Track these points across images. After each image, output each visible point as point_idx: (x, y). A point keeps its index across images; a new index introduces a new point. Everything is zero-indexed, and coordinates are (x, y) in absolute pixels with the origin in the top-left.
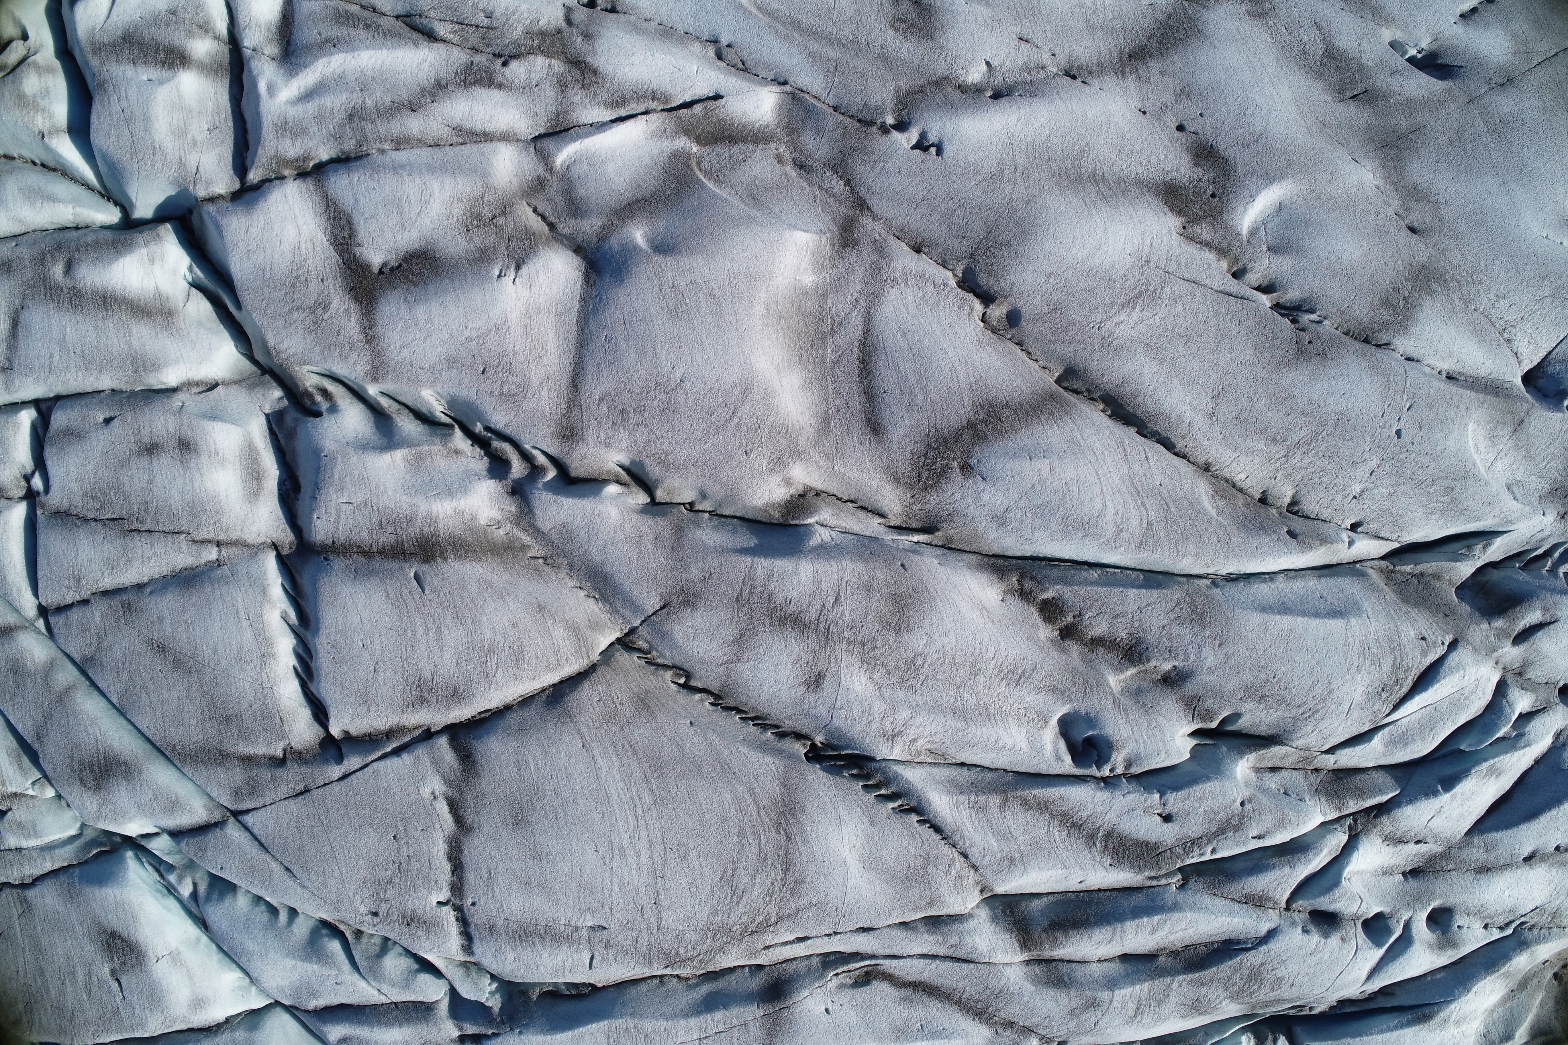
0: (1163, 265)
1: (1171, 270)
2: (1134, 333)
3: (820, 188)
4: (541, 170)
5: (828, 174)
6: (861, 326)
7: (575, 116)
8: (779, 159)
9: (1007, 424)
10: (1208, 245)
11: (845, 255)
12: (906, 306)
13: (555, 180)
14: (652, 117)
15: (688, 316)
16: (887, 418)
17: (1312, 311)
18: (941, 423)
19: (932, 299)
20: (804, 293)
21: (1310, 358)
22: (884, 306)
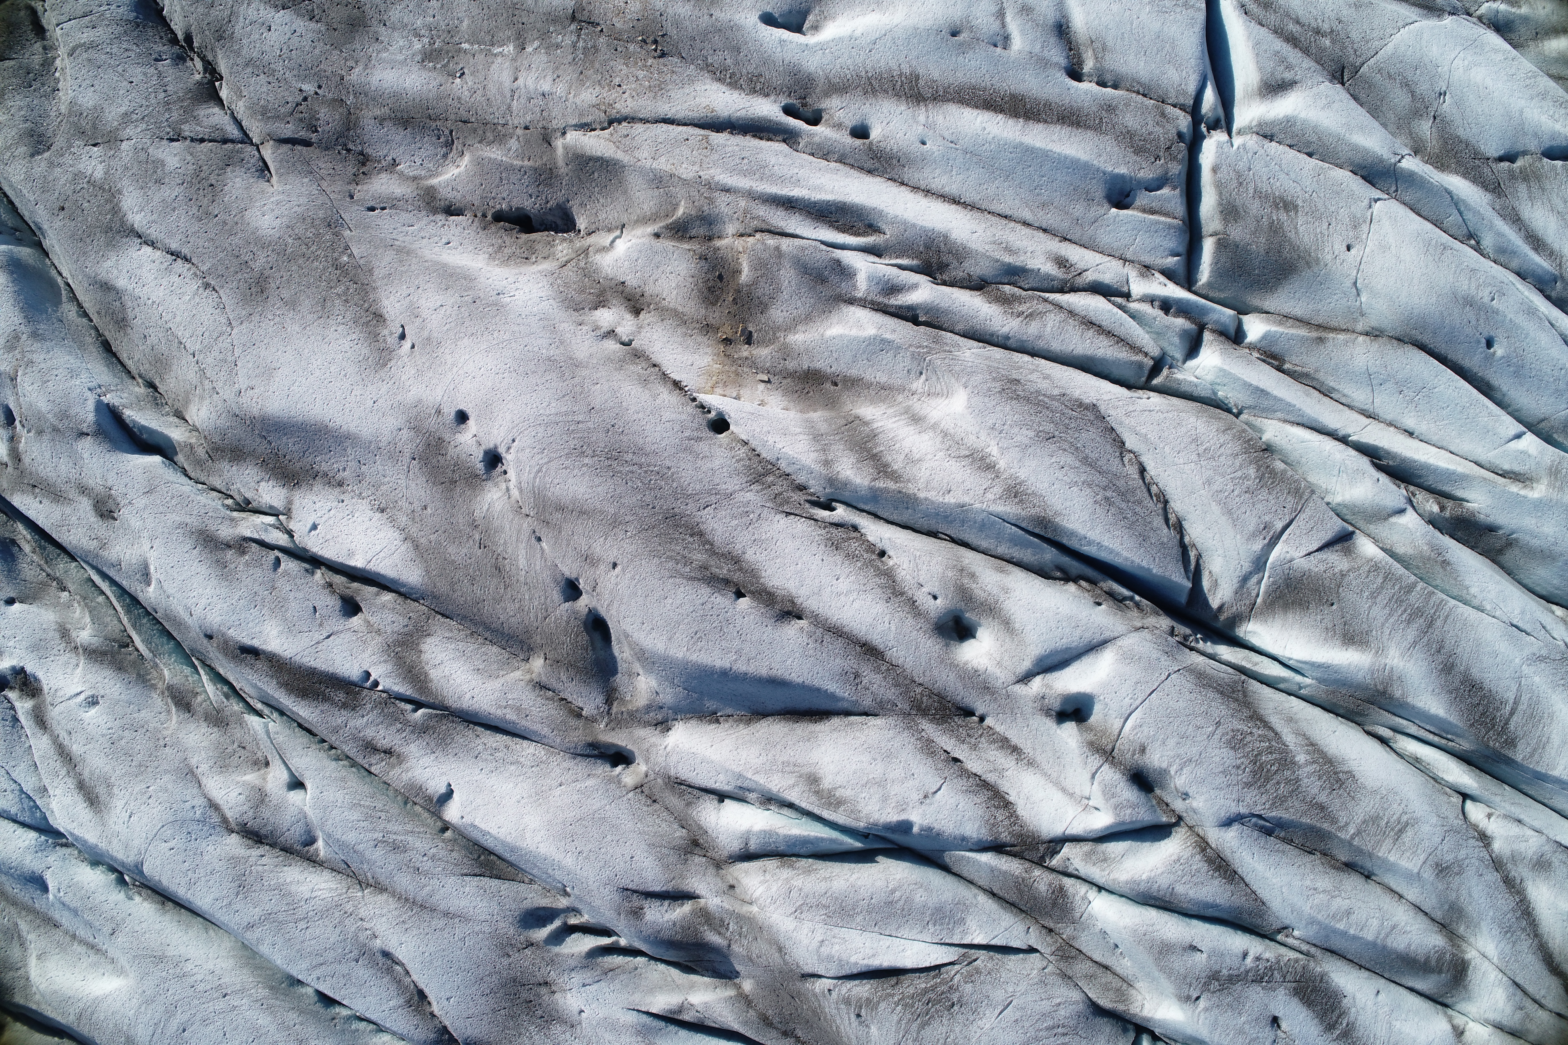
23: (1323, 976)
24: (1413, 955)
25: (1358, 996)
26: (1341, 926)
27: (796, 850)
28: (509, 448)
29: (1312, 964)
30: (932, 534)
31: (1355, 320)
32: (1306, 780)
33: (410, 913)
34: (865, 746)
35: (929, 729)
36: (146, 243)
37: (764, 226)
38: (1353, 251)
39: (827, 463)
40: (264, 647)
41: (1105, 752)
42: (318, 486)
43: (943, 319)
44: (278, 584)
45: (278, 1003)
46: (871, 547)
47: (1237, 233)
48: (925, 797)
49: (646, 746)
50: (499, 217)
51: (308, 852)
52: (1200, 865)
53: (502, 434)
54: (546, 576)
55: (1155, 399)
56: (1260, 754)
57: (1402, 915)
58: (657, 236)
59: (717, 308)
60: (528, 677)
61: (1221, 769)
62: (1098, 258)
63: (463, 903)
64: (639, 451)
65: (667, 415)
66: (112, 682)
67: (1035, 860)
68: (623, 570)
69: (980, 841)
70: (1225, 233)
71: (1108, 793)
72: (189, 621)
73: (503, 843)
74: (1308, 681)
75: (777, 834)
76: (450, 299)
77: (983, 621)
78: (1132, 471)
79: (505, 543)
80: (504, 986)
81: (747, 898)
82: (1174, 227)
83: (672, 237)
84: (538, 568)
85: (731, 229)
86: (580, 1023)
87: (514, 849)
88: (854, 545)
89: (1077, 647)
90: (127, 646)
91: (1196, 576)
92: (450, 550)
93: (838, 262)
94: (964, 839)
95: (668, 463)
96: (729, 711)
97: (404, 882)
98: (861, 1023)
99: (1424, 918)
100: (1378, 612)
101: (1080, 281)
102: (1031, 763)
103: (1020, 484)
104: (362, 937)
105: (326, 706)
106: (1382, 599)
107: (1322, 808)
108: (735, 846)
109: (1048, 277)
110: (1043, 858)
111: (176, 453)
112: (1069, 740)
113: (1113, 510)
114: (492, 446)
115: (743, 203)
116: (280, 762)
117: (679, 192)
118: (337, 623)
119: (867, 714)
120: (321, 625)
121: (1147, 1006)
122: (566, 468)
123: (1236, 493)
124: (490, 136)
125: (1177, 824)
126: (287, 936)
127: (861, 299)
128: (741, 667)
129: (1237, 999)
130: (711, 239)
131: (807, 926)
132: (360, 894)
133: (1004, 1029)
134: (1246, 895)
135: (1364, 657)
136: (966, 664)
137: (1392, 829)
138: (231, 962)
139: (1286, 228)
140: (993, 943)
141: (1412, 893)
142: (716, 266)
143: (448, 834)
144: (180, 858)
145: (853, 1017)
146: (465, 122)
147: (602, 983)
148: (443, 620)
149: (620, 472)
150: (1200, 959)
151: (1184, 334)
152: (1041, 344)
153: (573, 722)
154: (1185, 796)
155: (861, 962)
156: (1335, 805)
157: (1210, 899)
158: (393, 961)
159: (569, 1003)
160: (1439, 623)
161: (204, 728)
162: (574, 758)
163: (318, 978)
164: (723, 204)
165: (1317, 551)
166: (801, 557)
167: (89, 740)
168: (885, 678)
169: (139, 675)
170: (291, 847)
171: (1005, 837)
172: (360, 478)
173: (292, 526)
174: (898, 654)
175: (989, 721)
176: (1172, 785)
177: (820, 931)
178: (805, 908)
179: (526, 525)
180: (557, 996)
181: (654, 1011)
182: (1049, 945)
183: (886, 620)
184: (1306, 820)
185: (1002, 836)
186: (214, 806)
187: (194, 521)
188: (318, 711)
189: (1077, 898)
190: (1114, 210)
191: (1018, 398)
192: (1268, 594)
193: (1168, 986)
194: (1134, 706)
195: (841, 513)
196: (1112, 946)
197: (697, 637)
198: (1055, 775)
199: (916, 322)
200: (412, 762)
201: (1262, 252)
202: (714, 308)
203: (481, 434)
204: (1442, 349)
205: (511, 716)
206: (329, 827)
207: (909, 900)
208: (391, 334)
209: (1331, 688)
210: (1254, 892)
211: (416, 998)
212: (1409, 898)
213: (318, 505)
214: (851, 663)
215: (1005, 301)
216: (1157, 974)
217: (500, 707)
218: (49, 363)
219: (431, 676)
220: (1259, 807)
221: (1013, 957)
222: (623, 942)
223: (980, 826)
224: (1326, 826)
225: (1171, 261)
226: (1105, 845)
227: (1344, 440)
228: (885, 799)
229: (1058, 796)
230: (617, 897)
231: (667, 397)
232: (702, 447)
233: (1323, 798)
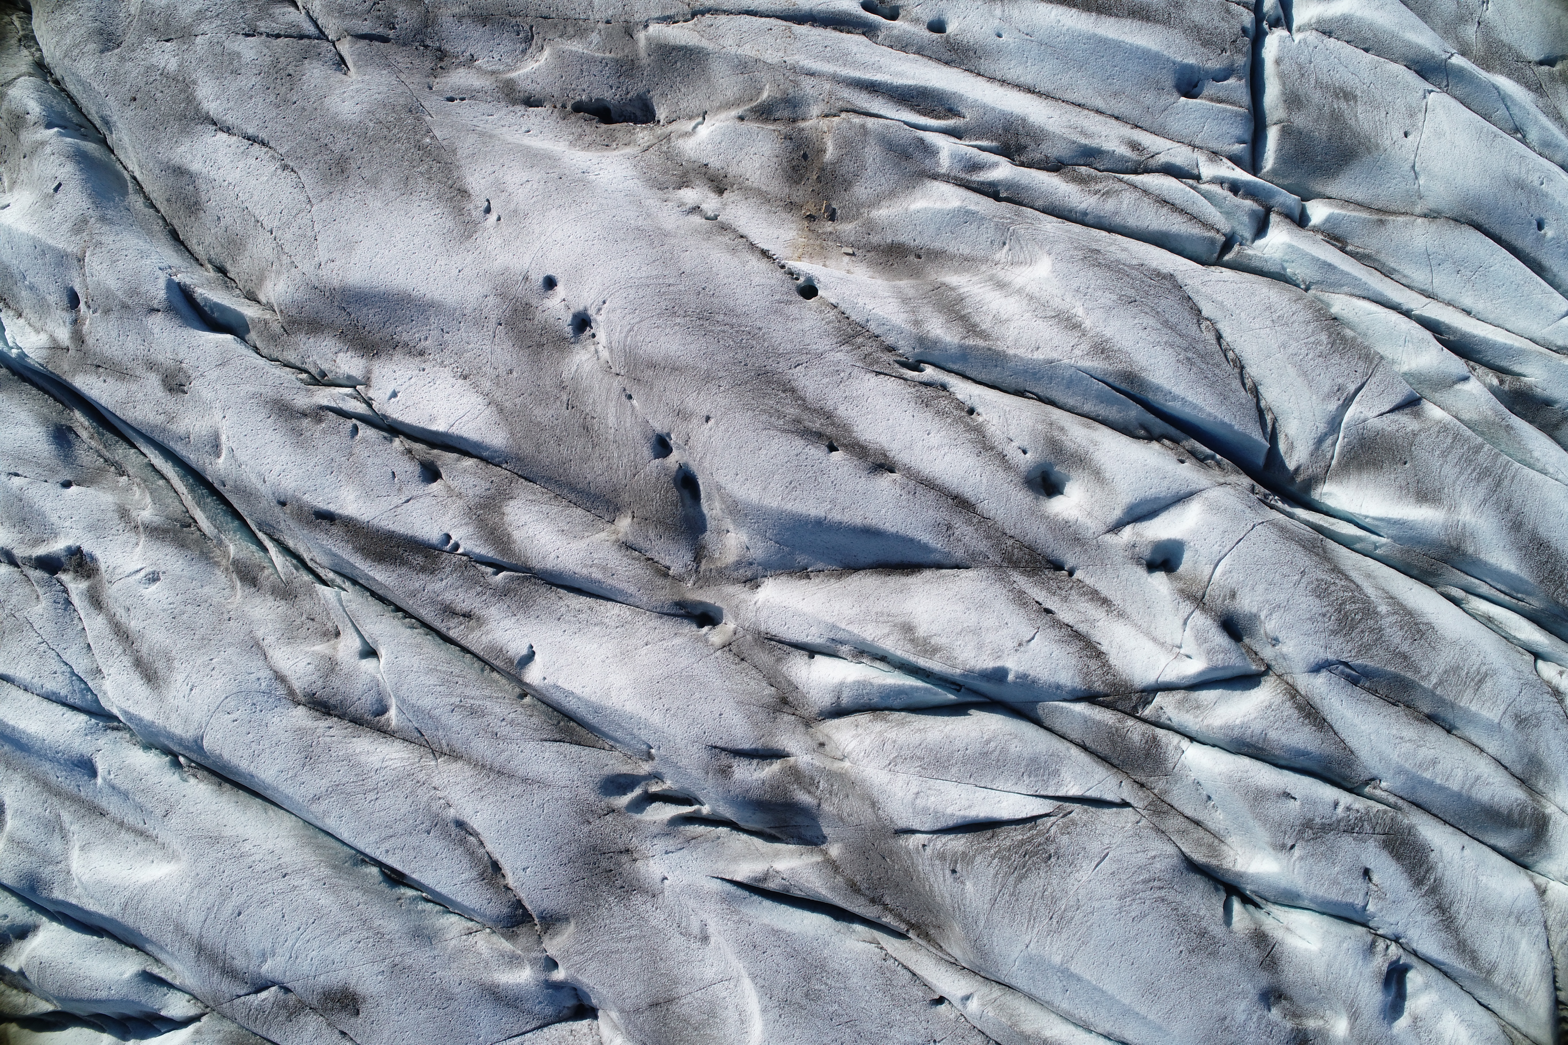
23: (1410, 829)
24: (1497, 807)
25: (1445, 849)
26: (1427, 775)
27: (890, 702)
28: (599, 310)
29: (1400, 816)
30: (1020, 393)
31: (1414, 203)
32: (1388, 630)
33: (487, 780)
34: (958, 597)
35: (1021, 581)
36: (221, 129)
37: (849, 106)
38: (1410, 138)
39: (917, 323)
40: (340, 512)
41: (1196, 599)
42: (398, 356)
43: (1023, 196)
44: (356, 451)
45: (341, 881)
46: (960, 405)
47: (1300, 120)
48: (1020, 645)
49: (735, 602)
50: (578, 108)
51: (378, 722)
52: (1292, 711)
53: (592, 297)
54: (636, 433)
55: (1227, 273)
56: (1344, 603)
57: (1484, 768)
58: (741, 118)
59: (801, 187)
60: (614, 537)
61: (1308, 616)
62: (1168, 144)
63: (542, 769)
64: (730, 312)
65: (756, 280)
66: (174, 559)
67: (1128, 710)
68: (717, 423)
69: (1074, 690)
70: (1289, 121)
71: (1201, 638)
72: (262, 488)
73: (587, 703)
74: (1384, 540)
75: (871, 684)
76: (536, 175)
77: (1072, 474)
78: (1210, 337)
79: (594, 402)
80: (583, 854)
81: (839, 754)
82: (1241, 115)
83: (757, 120)
84: (628, 425)
85: (815, 110)
86: (662, 892)
87: (597, 710)
88: (943, 403)
89: (1165, 498)
90: (189, 526)
91: (1273, 438)
92: (536, 412)
93: (922, 141)
94: (1058, 687)
95: (759, 324)
96: (820, 566)
97: (481, 747)
98: (955, 879)
99: (1505, 772)
100: (1449, 471)
101: (1153, 163)
102: (1121, 615)
103: (1106, 341)
104: (435, 807)
105: (404, 570)
106: (1453, 458)
107: (1405, 657)
108: (826, 701)
109: (1122, 159)
110: (1135, 708)
111: (248, 331)
112: (1161, 587)
113: (1194, 369)
114: (581, 308)
115: (827, 86)
116: (352, 630)
117: (764, 76)
118: (417, 488)
119: (957, 567)
120: (399, 490)
121: (1239, 860)
122: (658, 327)
123: (1310, 356)
124: (571, 30)
125: (1265, 673)
126: (356, 808)
127: (944, 175)
128: (836, 516)
129: (1330, 849)
130: (794, 121)
131: (901, 778)
132: (433, 763)
133: (1101, 882)
134: (1335, 743)
135: (1437, 514)
136: (1056, 515)
137: (1473, 680)
138: (292, 842)
139: (1346, 116)
140: (1088, 794)
141: (1492, 747)
142: (800, 145)
143: (528, 700)
144: (244, 730)
145: (948, 872)
146: (545, 18)
147: (685, 851)
148: (526, 483)
149: (712, 331)
150: (1293, 806)
151: (1253, 214)
152: (1118, 220)
153: (660, 581)
154: (1275, 641)
155: (958, 813)
156: (1417, 655)
157: (1301, 746)
158: (467, 832)
159: (651, 870)
160: (1506, 482)
161: (270, 602)
162: (661, 618)
163: (387, 851)
164: (808, 86)
165: (1389, 412)
166: (892, 413)
167: (149, 615)
168: (977, 530)
169: (202, 553)
170: (361, 718)
171: (1098, 686)
172: (442, 346)
173: (371, 393)
174: (989, 506)
175: (1078, 575)
176: (1262, 632)
177: (915, 783)
178: (899, 760)
179: (616, 384)
180: (639, 864)
181: (738, 878)
182: (1141, 799)
183: (978, 472)
184: (1390, 668)
185: (1096, 685)
186: (280, 678)
187: (269, 392)
188: (395, 575)
189: (1170, 748)
190: (1183, 99)
191: (1099, 265)
192: (1343, 455)
193: (1263, 835)
194: (1223, 553)
195: (930, 372)
196: (1205, 798)
197: (791, 486)
198: (1145, 625)
199: (996, 197)
200: (492, 625)
201: (1325, 139)
202: (798, 187)
203: (570, 298)
204: (1497, 229)
205: (597, 575)
206: (403, 692)
207: (1004, 751)
208: (476, 208)
209: (1406, 547)
210: (1343, 741)
211: (490, 870)
212: (1490, 751)
213: (398, 373)
214: (943, 515)
215: (1082, 181)
216: (1251, 823)
217: (586, 566)
218: (118, 245)
219: (515, 537)
220: (1346, 655)
221: (1106, 811)
222: (706, 810)
223: (1074, 675)
224: (1409, 675)
225: (1238, 148)
226: (1197, 693)
227: (1407, 314)
228: (980, 646)
229: (1149, 645)
230: (705, 755)
231: (755, 263)
232: (793, 310)
233: (1405, 647)
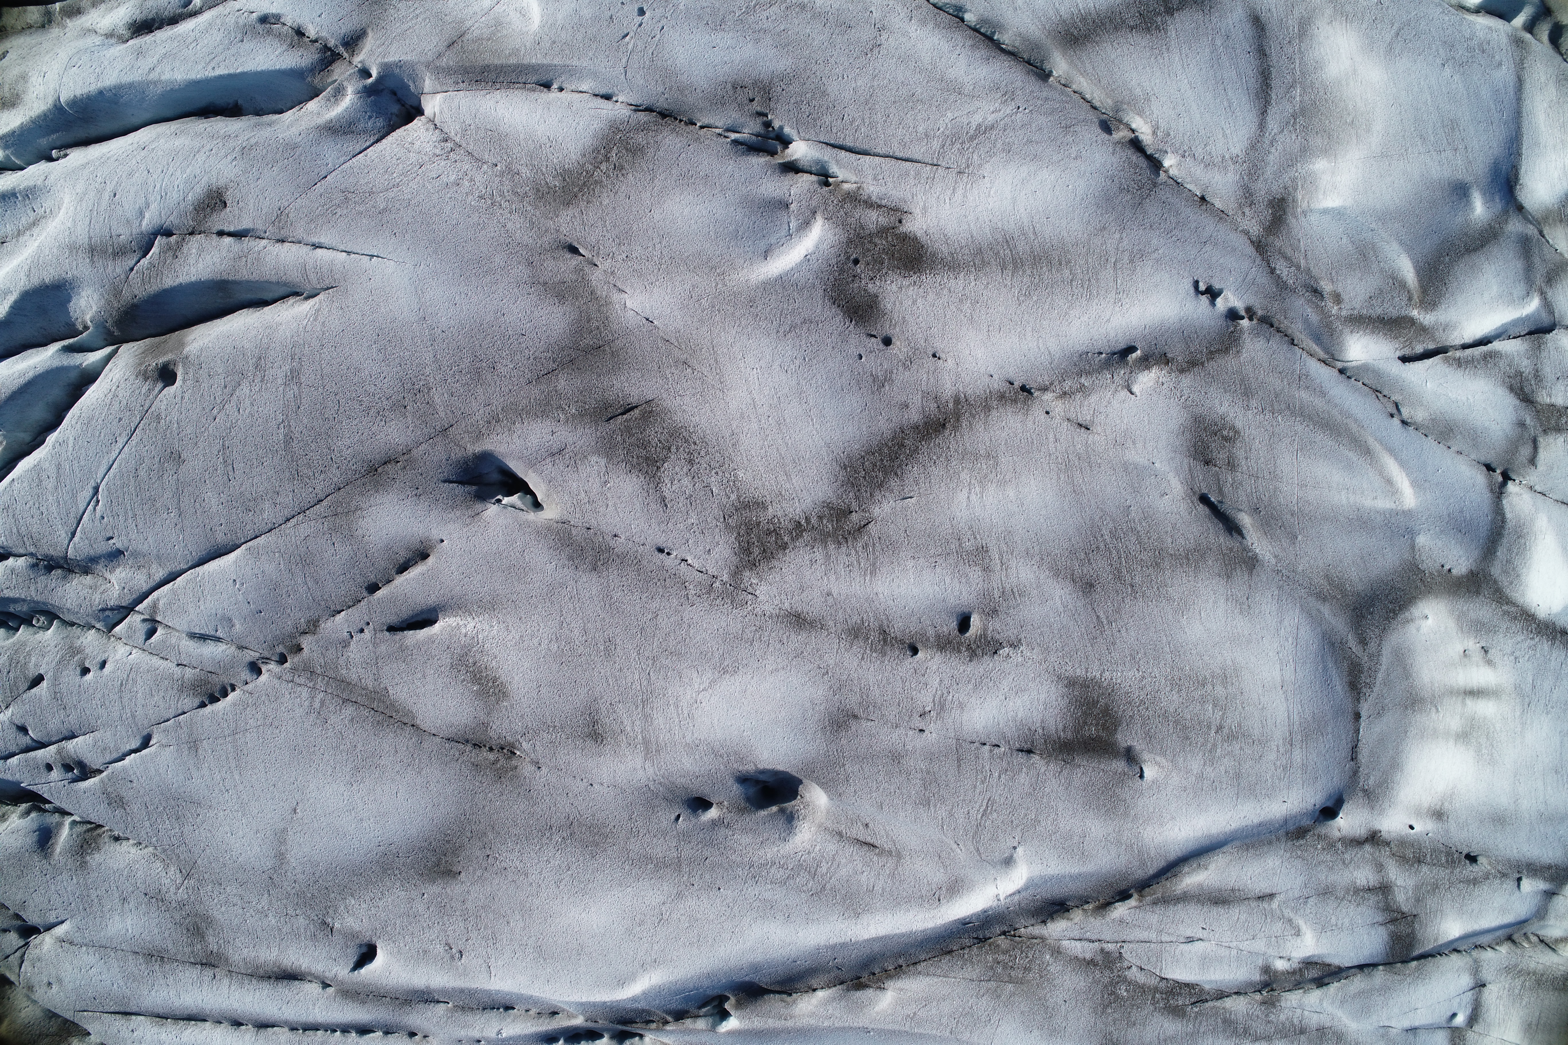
0: (940, 170)
1: (929, 168)
2: (977, 104)
3: (1298, 267)
4: (1549, 294)
5: (1291, 282)
6: (1269, 118)
7: (1525, 345)
8: (1337, 298)
9: (1133, 10)
10: (869, 204)
11: (1282, 190)
12: (1225, 135)
13: (1538, 283)
14: (1458, 342)
15: (1443, 121)
16: (1248, 29)
17: (736, 142)
18: (1199, 16)
19: (1197, 142)
20: (1325, 152)
21: (755, 84)
22: (1247, 136)
